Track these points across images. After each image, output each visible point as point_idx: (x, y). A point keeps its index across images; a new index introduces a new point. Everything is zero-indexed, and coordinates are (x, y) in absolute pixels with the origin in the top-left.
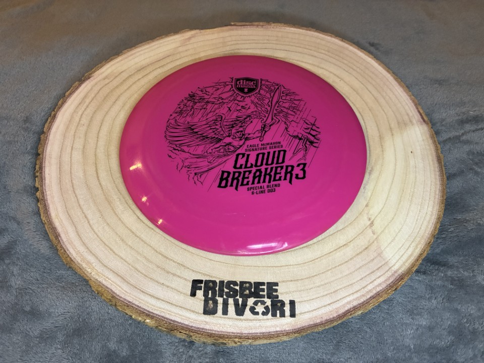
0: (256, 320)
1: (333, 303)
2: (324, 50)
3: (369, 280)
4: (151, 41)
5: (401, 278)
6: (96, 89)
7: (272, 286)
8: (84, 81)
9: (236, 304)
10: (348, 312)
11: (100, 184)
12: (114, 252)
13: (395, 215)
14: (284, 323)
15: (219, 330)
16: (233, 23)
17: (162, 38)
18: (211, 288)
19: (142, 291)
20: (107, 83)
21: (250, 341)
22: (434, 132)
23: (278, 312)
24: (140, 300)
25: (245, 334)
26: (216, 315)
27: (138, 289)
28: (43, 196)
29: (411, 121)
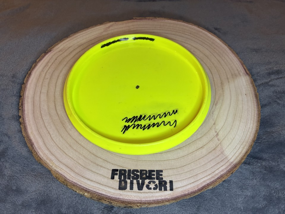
0: (150, 193)
1: (195, 181)
2: (188, 33)
3: (216, 168)
4: (87, 29)
5: (235, 166)
6: (54, 57)
7: (159, 172)
8: (47, 53)
9: (138, 183)
10: (204, 187)
11: (57, 113)
12: (66, 154)
13: (231, 129)
14: (166, 194)
15: (128, 199)
16: (134, 18)
17: (93, 27)
18: (123, 174)
19: (82, 176)
20: (61, 54)
21: (146, 205)
22: (253, 80)
23: (163, 187)
24: (81, 182)
25: (144, 201)
26: (126, 190)
27: (80, 175)
28: (24, 121)
29: (239, 74)
